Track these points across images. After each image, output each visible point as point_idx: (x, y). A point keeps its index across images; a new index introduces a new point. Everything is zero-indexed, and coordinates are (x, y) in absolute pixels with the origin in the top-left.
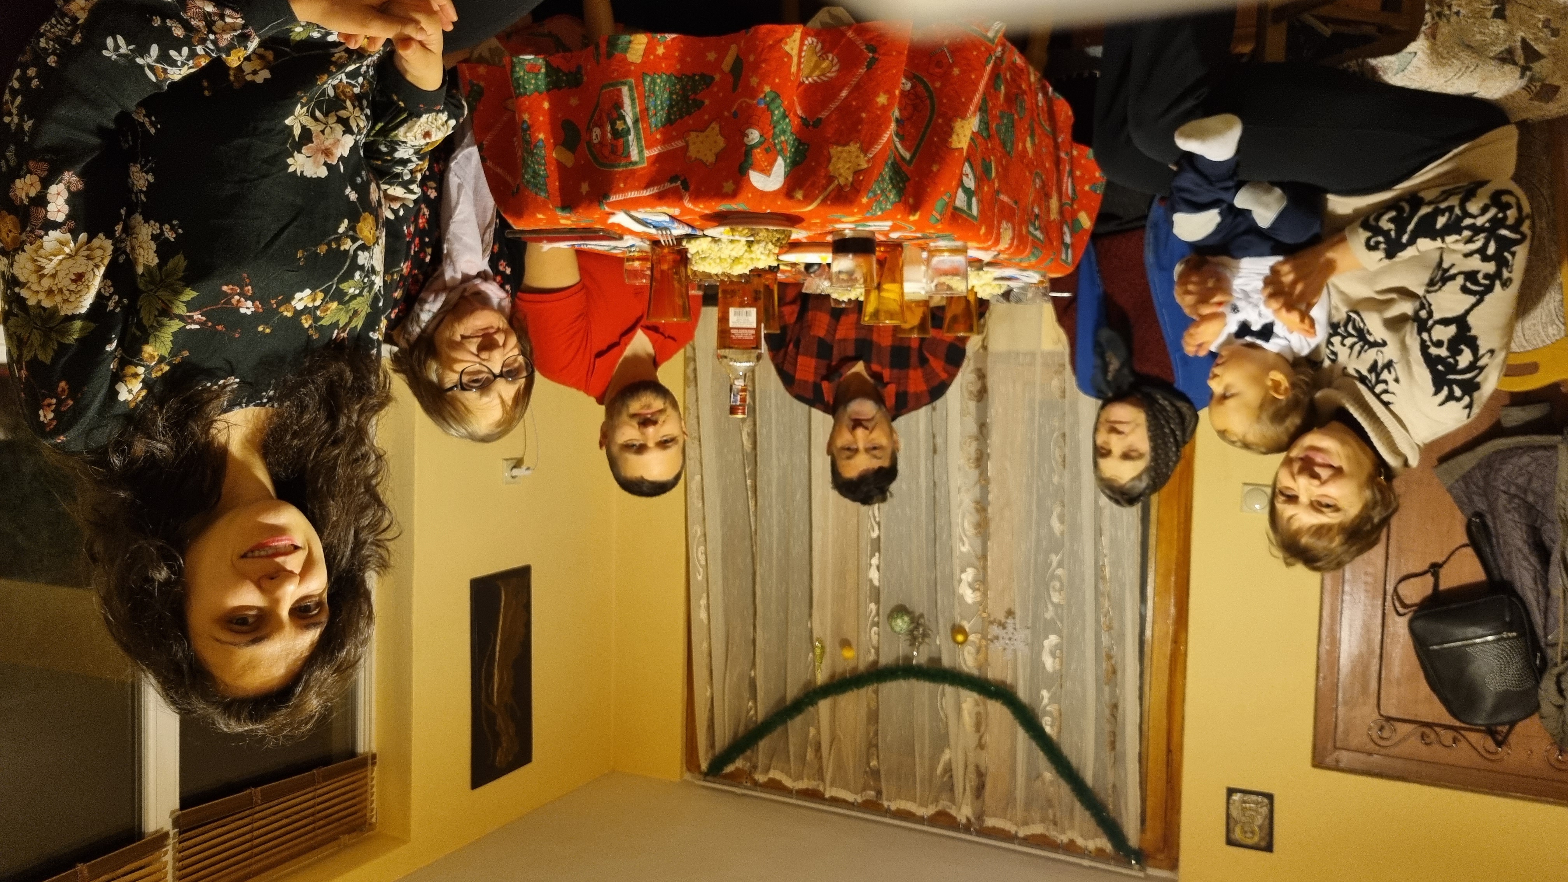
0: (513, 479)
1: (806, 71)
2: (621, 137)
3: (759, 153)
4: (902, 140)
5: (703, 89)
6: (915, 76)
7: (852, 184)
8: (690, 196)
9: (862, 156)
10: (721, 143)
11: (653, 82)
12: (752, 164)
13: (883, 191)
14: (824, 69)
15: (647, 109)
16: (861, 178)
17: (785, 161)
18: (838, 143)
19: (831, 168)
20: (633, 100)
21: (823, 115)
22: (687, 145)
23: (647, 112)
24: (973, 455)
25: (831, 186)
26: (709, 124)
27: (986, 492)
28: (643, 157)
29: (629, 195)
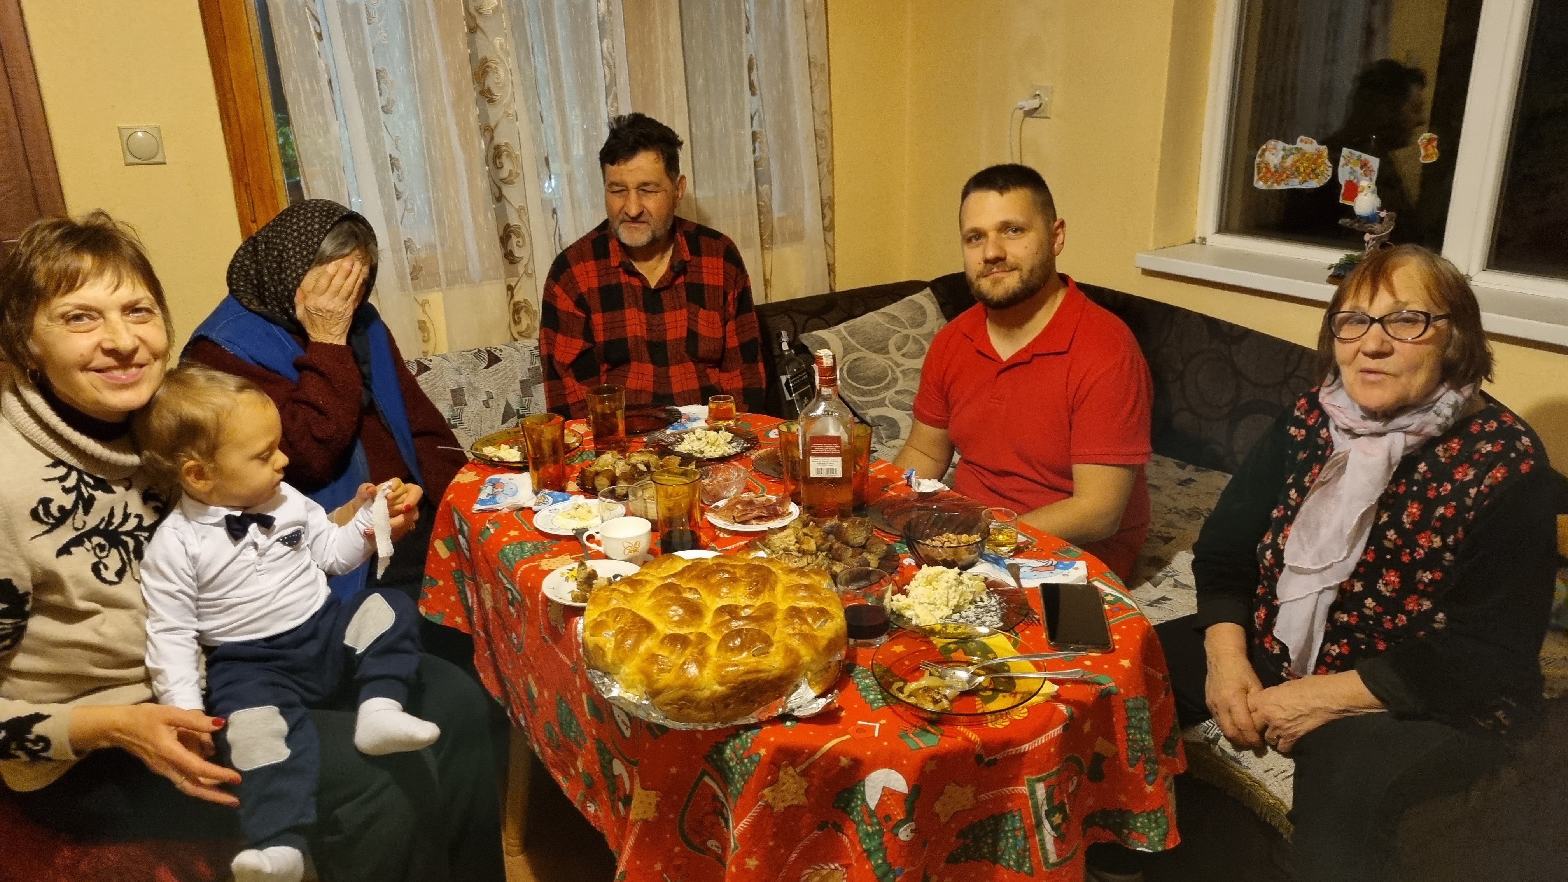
0: (1039, 95)
1: (838, 875)
2: (1053, 807)
3: (898, 814)
4: (715, 797)
5: (957, 849)
6: (703, 853)
7: (779, 769)
8: (974, 750)
9: (770, 801)
10: (938, 807)
11: (1020, 865)
12: (906, 801)
13: (740, 761)
14: (817, 875)
15: (1026, 838)
16: (769, 778)
17: (864, 800)
18: (798, 807)
19: (805, 785)
20: (1043, 848)
21: (816, 834)
22: (975, 797)
23: (1025, 832)
24: (505, 160)
25: (804, 766)
26: (950, 820)
27: (483, 116)
28: (1029, 785)
29: (1042, 740)
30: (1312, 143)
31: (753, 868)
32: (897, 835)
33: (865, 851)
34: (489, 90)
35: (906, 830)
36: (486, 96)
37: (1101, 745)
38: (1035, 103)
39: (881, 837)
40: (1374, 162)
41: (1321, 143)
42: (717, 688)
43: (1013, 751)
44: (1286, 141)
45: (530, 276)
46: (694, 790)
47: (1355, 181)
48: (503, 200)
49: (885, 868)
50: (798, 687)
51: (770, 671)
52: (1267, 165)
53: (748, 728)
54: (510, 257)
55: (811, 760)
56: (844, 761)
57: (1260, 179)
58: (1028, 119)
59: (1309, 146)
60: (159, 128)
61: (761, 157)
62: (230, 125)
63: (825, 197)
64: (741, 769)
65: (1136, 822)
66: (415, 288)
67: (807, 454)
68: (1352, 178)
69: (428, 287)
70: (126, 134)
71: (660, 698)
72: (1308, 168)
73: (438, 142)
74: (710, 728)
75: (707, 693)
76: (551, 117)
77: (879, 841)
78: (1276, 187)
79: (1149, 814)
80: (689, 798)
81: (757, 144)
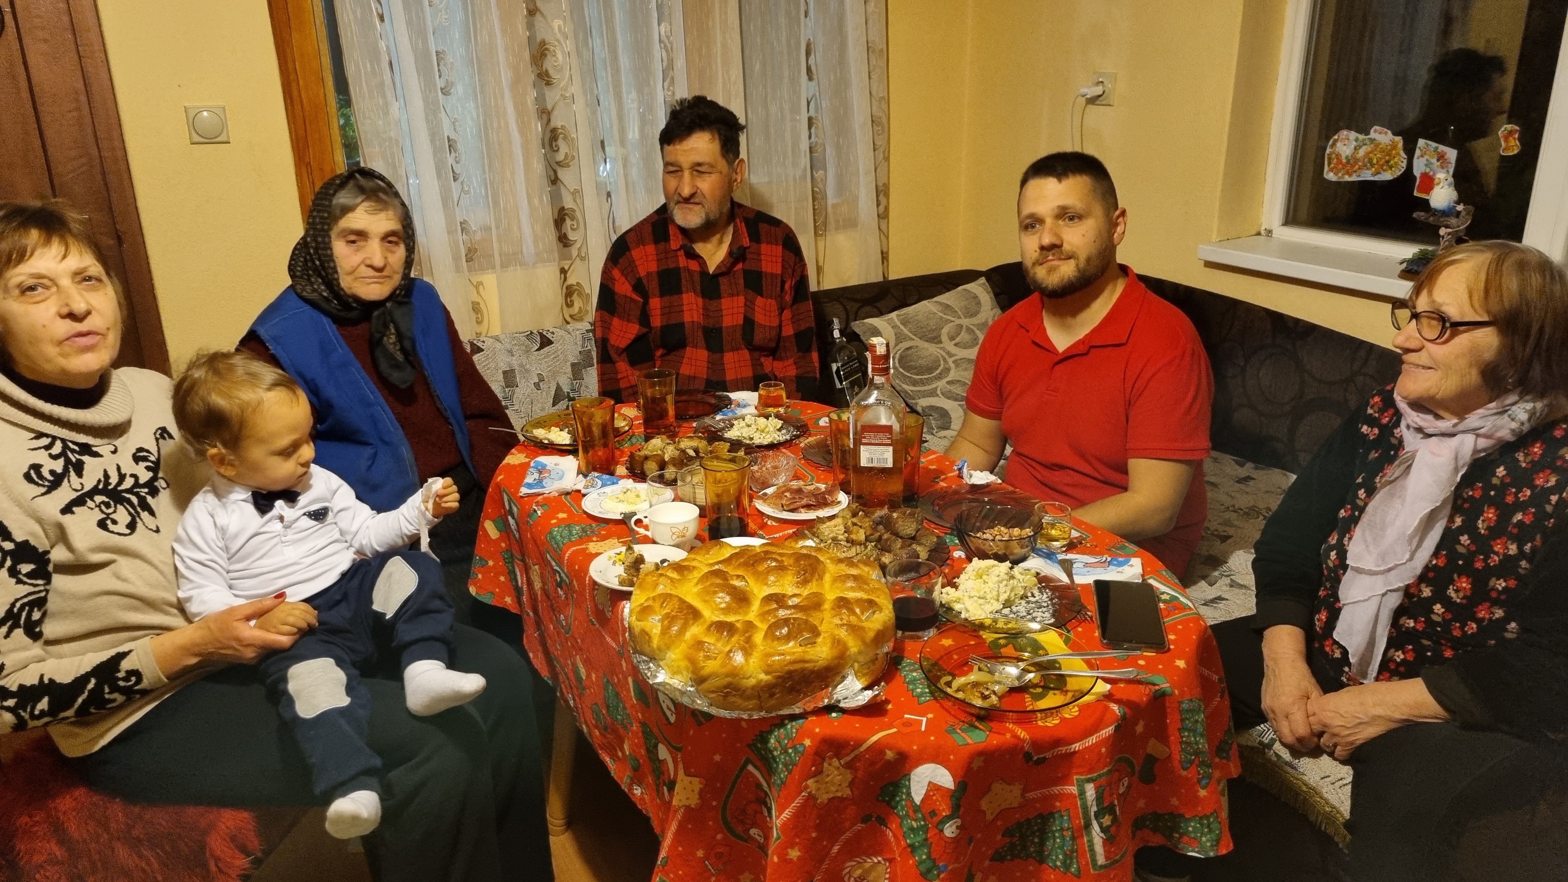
0: (1102, 82)
1: (881, 869)
2: (1103, 809)
3: (944, 810)
4: (759, 785)
5: (1002, 848)
6: (746, 841)
7: (824, 759)
8: (1023, 747)
9: (813, 792)
10: (984, 804)
11: (1067, 867)
12: (951, 796)
13: (786, 752)
14: (859, 868)
15: (1073, 838)
16: (813, 769)
17: (909, 794)
18: (842, 799)
19: (849, 777)
20: (1092, 849)
21: (859, 826)
22: (1022, 795)
23: (1073, 834)
24: (561, 142)
25: (849, 758)
26: (997, 818)
27: (540, 99)
28: (1079, 786)
29: (1092, 740)
30: (1386, 133)
31: (795, 859)
32: (942, 831)
33: (909, 846)
34: (547, 74)
35: (951, 826)
36: (544, 78)
37: (1154, 747)
38: (1098, 90)
39: (926, 832)
40: (1452, 154)
41: (1395, 134)
42: (763, 677)
43: (1063, 749)
44: (1359, 131)
45: (583, 259)
46: (738, 777)
47: (1431, 174)
48: (558, 182)
49: (929, 864)
50: (844, 678)
51: (817, 661)
52: (1338, 156)
53: (793, 717)
54: (563, 240)
55: (856, 752)
56: (890, 755)
57: (1331, 170)
58: (1090, 107)
59: (1383, 136)
60: (224, 108)
61: (817, 143)
62: (293, 106)
63: (880, 184)
64: (785, 759)
65: (1188, 827)
66: (470, 271)
67: (858, 443)
68: (1428, 170)
69: (482, 269)
70: (192, 114)
71: (706, 685)
72: (1381, 159)
73: (495, 125)
74: (755, 717)
75: (752, 682)
76: (608, 101)
77: (924, 836)
78: (1347, 178)
79: (1201, 818)
80: (733, 786)
81: (813, 130)
